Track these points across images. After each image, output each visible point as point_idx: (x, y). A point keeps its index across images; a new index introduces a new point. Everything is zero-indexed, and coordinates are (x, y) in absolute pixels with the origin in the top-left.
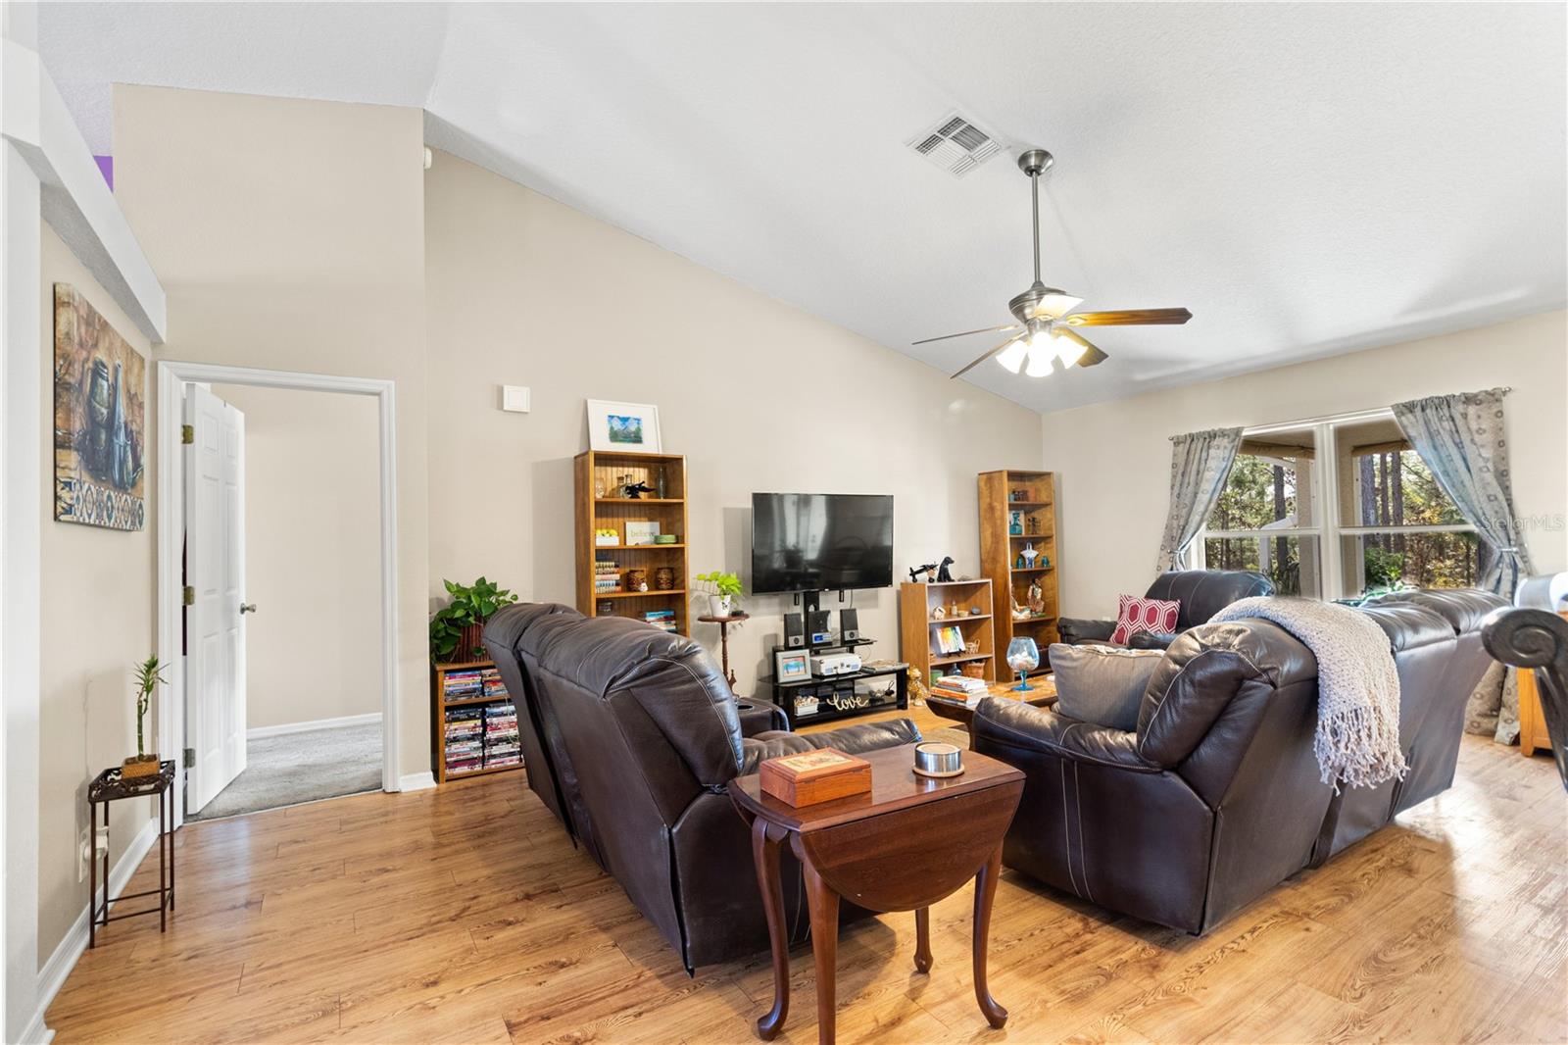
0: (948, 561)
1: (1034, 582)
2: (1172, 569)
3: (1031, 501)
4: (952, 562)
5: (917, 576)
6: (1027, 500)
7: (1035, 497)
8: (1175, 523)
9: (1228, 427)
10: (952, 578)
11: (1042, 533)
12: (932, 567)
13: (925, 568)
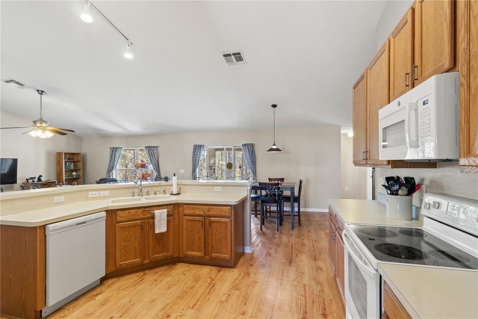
0: (41, 176)
1: (74, 181)
2: (109, 177)
3: (76, 160)
4: (42, 176)
5: (28, 181)
6: (74, 160)
7: (77, 159)
8: (110, 167)
9: (120, 147)
10: (42, 181)
11: (78, 168)
12: (35, 178)
13: (31, 178)
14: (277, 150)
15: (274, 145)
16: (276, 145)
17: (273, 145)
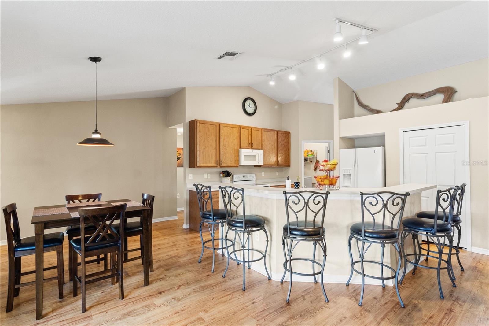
14: (102, 141)
15: (96, 132)
16: (99, 133)
17: (93, 133)
